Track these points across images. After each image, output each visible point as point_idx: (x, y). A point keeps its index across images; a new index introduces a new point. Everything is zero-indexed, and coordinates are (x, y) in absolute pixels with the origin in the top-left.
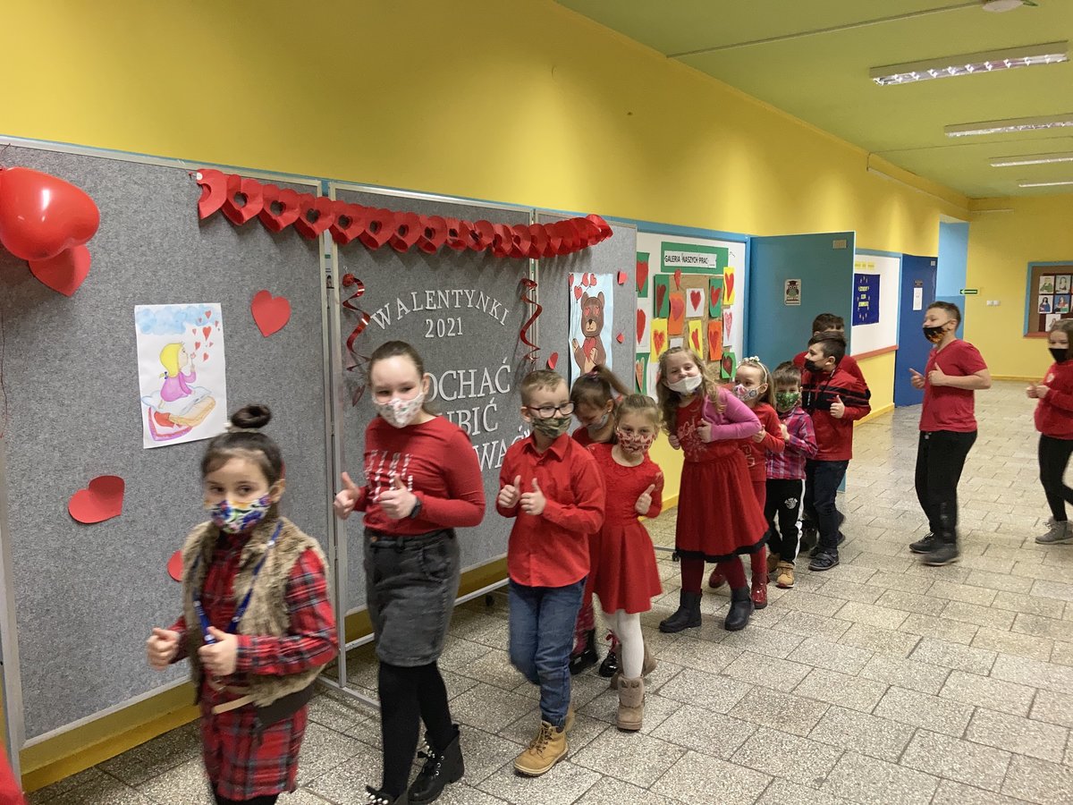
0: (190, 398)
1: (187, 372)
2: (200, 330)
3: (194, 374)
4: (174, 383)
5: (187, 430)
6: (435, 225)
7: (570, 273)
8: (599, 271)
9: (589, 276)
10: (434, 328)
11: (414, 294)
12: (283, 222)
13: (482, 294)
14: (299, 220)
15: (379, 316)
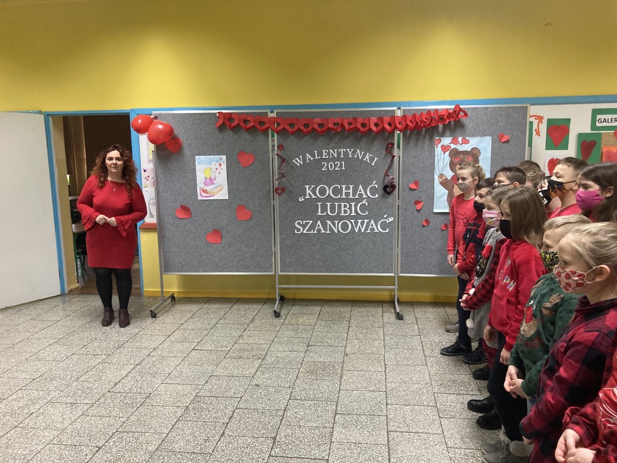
0: (214, 186)
1: (213, 177)
2: (218, 164)
3: (215, 178)
4: (208, 181)
5: (213, 196)
6: (325, 122)
7: (437, 138)
8: (474, 135)
9: (460, 139)
10: (327, 167)
11: (316, 152)
12: (248, 126)
13: (358, 151)
14: (254, 126)
15: (297, 161)
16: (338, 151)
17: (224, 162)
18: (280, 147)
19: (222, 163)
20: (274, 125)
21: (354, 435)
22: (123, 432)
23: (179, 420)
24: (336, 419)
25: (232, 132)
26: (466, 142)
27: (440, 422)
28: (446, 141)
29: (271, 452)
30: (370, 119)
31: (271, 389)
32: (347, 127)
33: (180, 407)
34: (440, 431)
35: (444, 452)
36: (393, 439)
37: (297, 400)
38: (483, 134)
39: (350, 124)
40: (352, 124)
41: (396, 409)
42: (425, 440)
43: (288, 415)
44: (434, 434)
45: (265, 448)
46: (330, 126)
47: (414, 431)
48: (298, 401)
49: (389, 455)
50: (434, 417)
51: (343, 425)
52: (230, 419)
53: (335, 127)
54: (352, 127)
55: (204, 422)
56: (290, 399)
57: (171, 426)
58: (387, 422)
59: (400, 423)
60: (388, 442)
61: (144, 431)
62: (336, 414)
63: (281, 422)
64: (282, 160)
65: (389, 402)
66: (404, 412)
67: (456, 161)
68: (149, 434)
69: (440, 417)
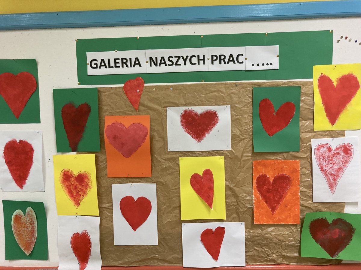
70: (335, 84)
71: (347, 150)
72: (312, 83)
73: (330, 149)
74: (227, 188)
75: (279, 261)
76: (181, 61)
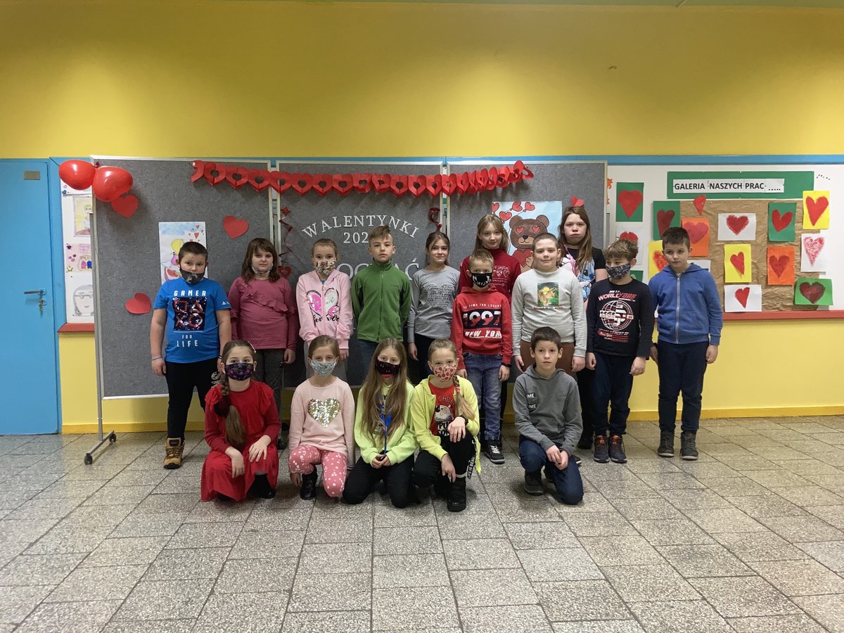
2: (193, 234)
6: (346, 179)
7: (495, 203)
8: (540, 200)
9: (523, 204)
10: (351, 238)
11: (335, 218)
12: (238, 183)
13: (393, 218)
14: (248, 182)
15: (308, 230)
16: (365, 217)
17: (202, 231)
18: (285, 212)
19: (200, 233)
20: (277, 182)
21: (403, 578)
22: (52, 603)
23: (139, 582)
24: (375, 561)
25: (215, 190)
26: (531, 208)
27: (517, 555)
28: (506, 207)
29: (287, 608)
30: (408, 177)
31: (275, 534)
32: (377, 186)
33: (139, 565)
34: (517, 565)
35: (528, 587)
36: (457, 579)
37: (315, 544)
38: (551, 198)
39: (381, 182)
40: (384, 183)
41: (455, 545)
42: (500, 576)
43: (306, 562)
44: (510, 569)
45: (278, 603)
46: (355, 185)
47: (483, 567)
48: (317, 545)
49: (455, 597)
50: (508, 550)
51: (386, 568)
52: (219, 574)
53: (362, 186)
54: (383, 186)
55: (181, 580)
56: (304, 543)
57: (129, 590)
58: (446, 560)
59: (463, 560)
60: (451, 582)
61: (85, 599)
62: (373, 556)
63: (296, 572)
64: (287, 228)
65: (444, 537)
66: (466, 548)
67: (519, 232)
68: (95, 602)
69: (514, 549)
70: (815, 202)
71: (821, 241)
72: (802, 201)
73: (811, 240)
74: (753, 263)
75: (781, 308)
76: (728, 186)
